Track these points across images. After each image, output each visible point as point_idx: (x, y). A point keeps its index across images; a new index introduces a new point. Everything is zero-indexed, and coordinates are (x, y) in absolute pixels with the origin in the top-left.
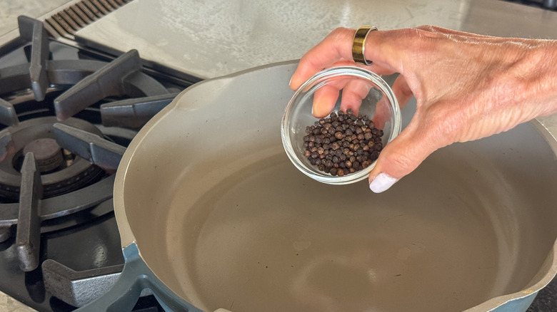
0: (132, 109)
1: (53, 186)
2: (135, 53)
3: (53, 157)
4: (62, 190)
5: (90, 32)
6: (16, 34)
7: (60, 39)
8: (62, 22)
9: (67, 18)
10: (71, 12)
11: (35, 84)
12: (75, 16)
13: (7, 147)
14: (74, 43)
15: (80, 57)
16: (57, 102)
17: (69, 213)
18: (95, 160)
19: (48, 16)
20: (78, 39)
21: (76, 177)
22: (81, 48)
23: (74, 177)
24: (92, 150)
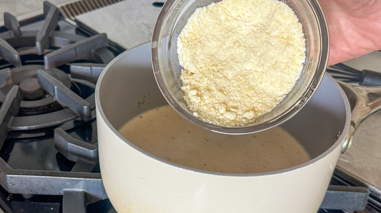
0: (90, 70)
1: (30, 109)
2: (105, 35)
3: (36, 91)
4: (35, 113)
5: (85, 18)
6: (41, 12)
7: (68, 19)
8: (72, 9)
9: (75, 7)
10: (78, 4)
11: (38, 44)
12: (80, 7)
13: (7, 79)
14: (74, 23)
15: (77, 33)
16: (46, 58)
17: (28, 129)
18: (56, 98)
19: (64, 5)
20: (76, 21)
21: (46, 106)
22: (78, 27)
23: (44, 106)
24: (56, 91)
